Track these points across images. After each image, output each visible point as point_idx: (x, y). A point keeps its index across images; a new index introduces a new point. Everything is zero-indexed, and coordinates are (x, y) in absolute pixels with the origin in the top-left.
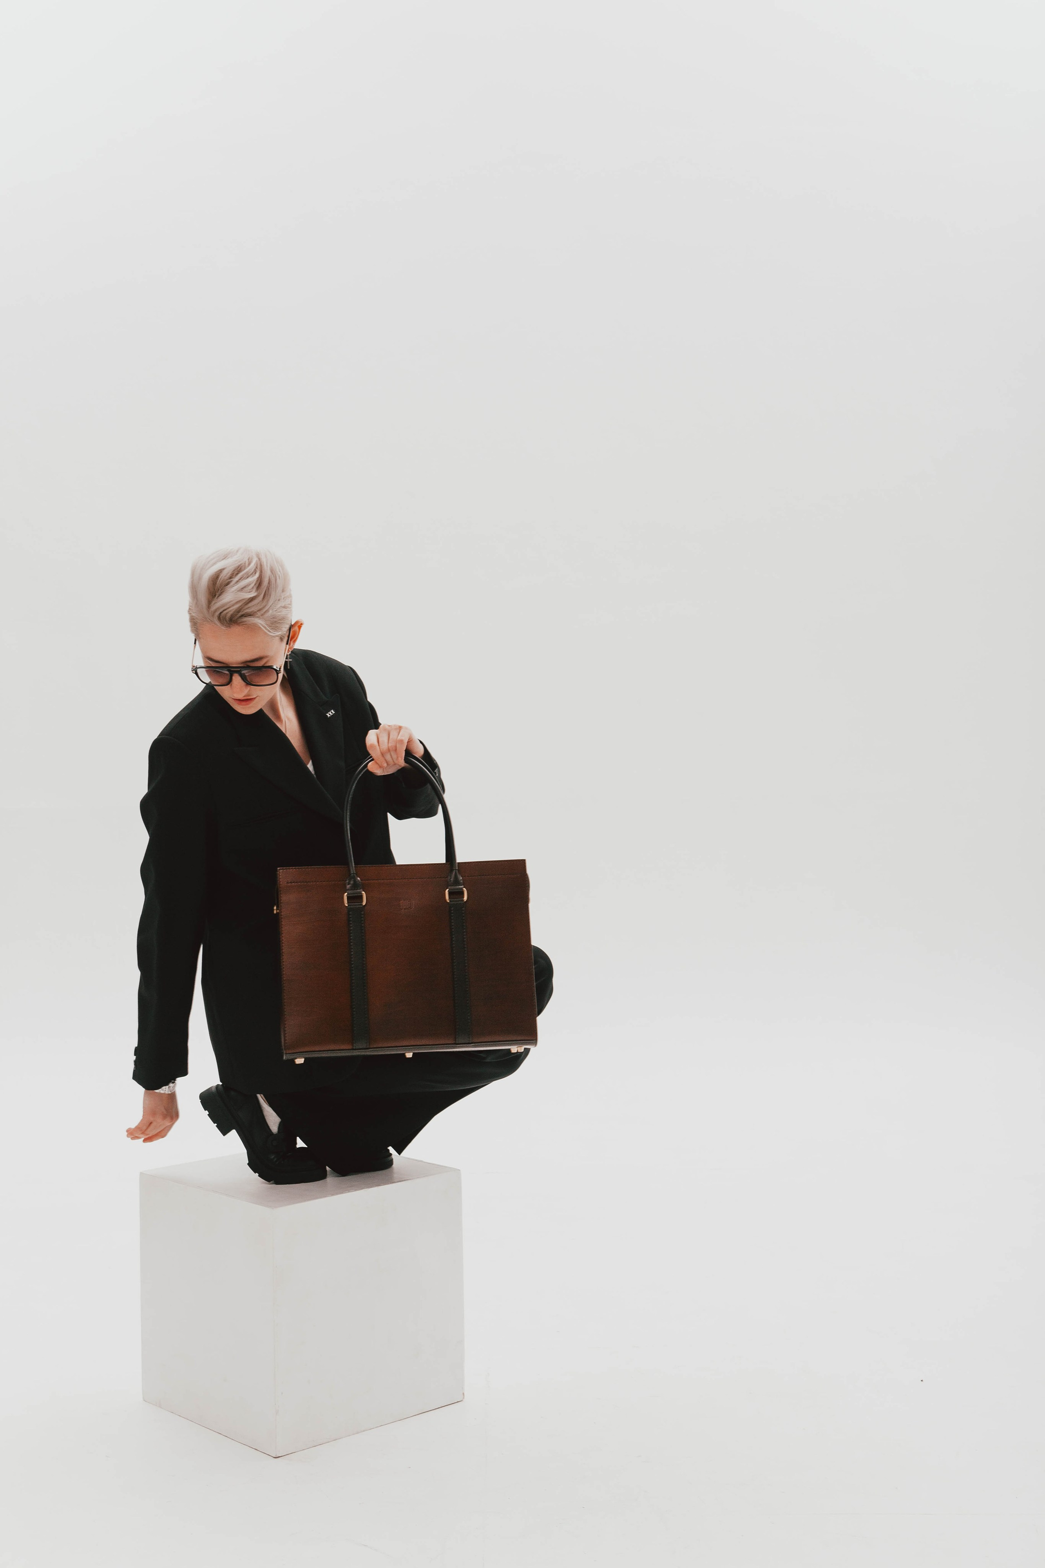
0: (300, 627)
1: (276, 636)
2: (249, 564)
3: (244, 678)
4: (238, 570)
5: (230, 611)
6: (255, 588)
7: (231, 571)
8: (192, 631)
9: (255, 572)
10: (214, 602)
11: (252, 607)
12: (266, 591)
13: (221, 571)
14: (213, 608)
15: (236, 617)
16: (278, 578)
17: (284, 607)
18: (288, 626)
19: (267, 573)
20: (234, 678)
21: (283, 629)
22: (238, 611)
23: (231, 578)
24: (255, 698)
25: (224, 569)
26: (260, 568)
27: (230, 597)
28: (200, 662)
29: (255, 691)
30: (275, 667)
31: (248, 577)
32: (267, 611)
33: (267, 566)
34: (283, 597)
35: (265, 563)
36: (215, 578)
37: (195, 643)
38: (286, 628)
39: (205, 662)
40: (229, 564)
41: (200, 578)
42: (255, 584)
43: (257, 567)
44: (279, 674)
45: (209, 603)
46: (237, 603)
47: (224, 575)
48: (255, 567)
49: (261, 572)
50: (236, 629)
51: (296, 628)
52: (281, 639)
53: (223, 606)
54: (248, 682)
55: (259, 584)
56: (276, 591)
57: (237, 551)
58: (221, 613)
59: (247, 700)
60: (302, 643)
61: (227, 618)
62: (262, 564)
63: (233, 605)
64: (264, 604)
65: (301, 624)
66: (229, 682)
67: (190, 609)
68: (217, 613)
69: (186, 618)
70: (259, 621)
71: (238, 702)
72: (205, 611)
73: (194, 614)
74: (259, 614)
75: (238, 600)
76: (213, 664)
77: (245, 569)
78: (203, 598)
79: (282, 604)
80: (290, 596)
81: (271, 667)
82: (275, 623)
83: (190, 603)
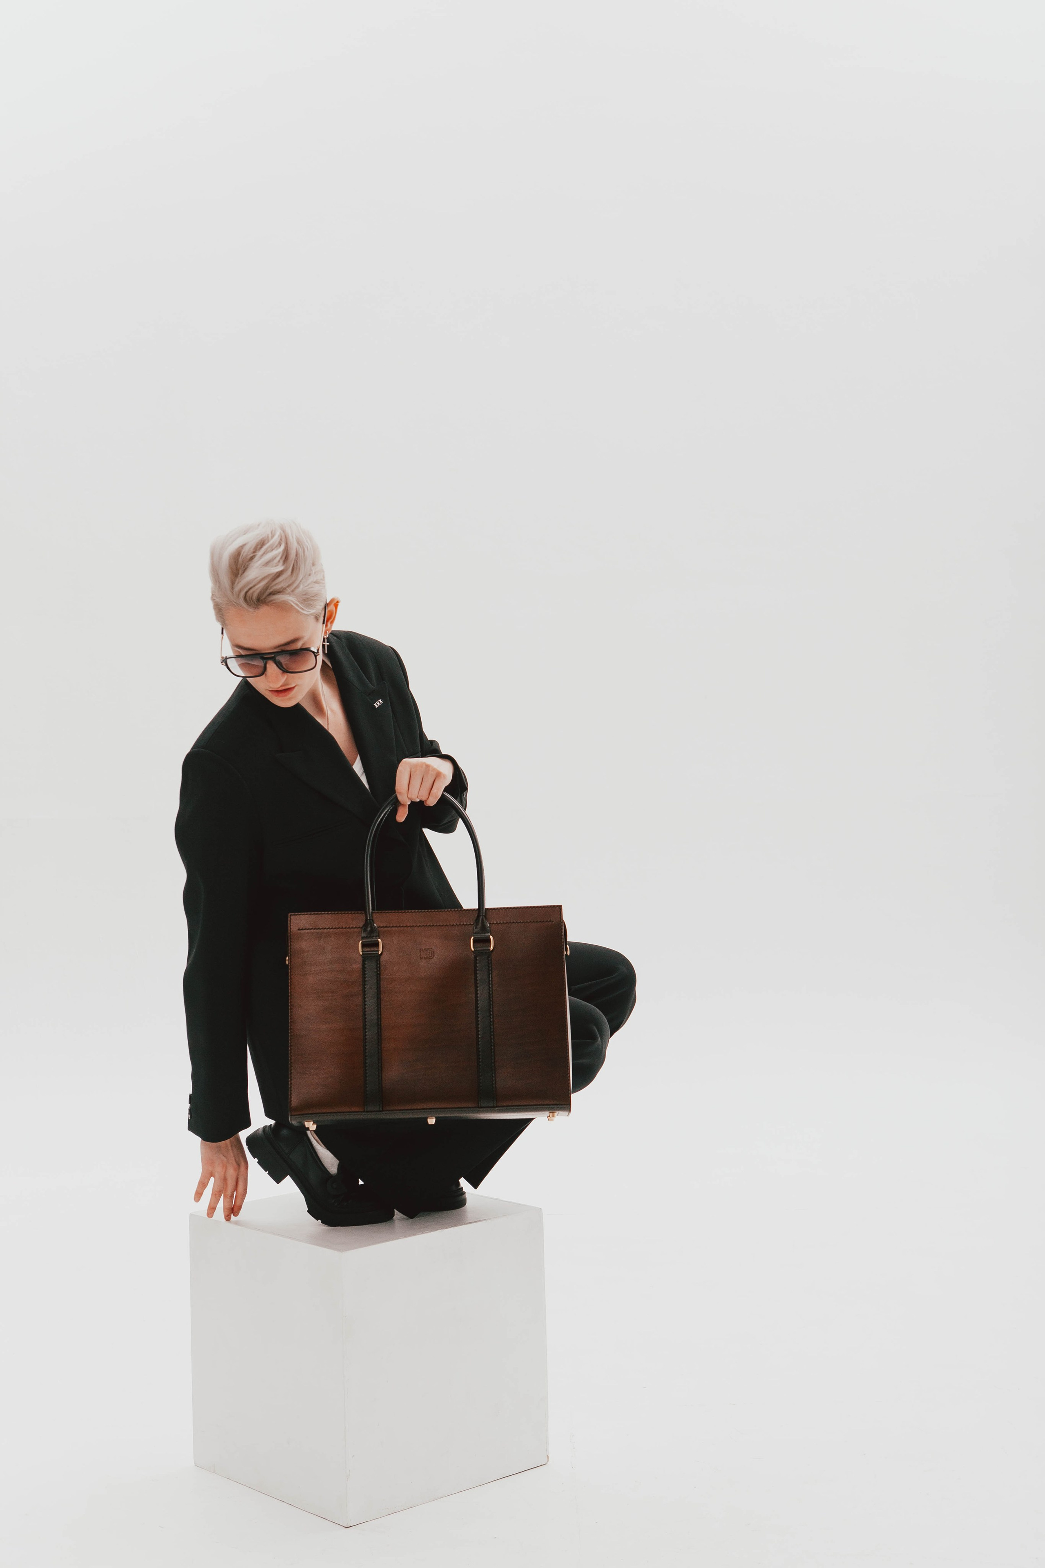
0: (336, 606)
1: (311, 614)
2: (273, 537)
3: (279, 665)
4: (261, 544)
5: (257, 589)
6: (281, 562)
7: (253, 547)
8: (218, 620)
9: (280, 544)
10: (236, 582)
11: (280, 583)
12: (294, 565)
13: (242, 547)
14: (237, 589)
15: (264, 596)
16: (306, 549)
17: (316, 582)
18: (323, 605)
19: (294, 545)
20: (268, 666)
21: (317, 607)
22: (266, 587)
23: (254, 552)
24: (294, 687)
25: (244, 545)
26: (285, 540)
27: (255, 573)
28: (229, 652)
29: (294, 680)
30: (312, 649)
31: (272, 550)
32: (297, 587)
33: (293, 537)
34: (313, 572)
35: (291, 537)
36: (237, 555)
37: (222, 633)
38: (320, 606)
39: (234, 651)
40: (250, 539)
41: (220, 558)
42: (281, 558)
43: (281, 540)
44: (318, 657)
45: (233, 583)
46: (263, 579)
47: (246, 551)
48: (279, 540)
49: (287, 544)
50: (264, 610)
51: (332, 607)
52: (317, 619)
53: (248, 583)
54: (285, 671)
55: (286, 557)
56: (305, 566)
57: (259, 525)
58: (246, 593)
59: (284, 691)
60: (341, 624)
61: (254, 598)
62: (287, 536)
63: (259, 582)
64: (293, 579)
65: (338, 602)
66: (264, 671)
67: (213, 595)
68: (243, 594)
69: (211, 605)
70: (288, 598)
71: (276, 694)
72: (229, 593)
73: (217, 600)
74: (289, 590)
75: (263, 576)
76: (243, 653)
77: (268, 542)
78: (225, 580)
79: (312, 578)
80: (323, 571)
81: (308, 650)
82: (307, 600)
83: (212, 589)
